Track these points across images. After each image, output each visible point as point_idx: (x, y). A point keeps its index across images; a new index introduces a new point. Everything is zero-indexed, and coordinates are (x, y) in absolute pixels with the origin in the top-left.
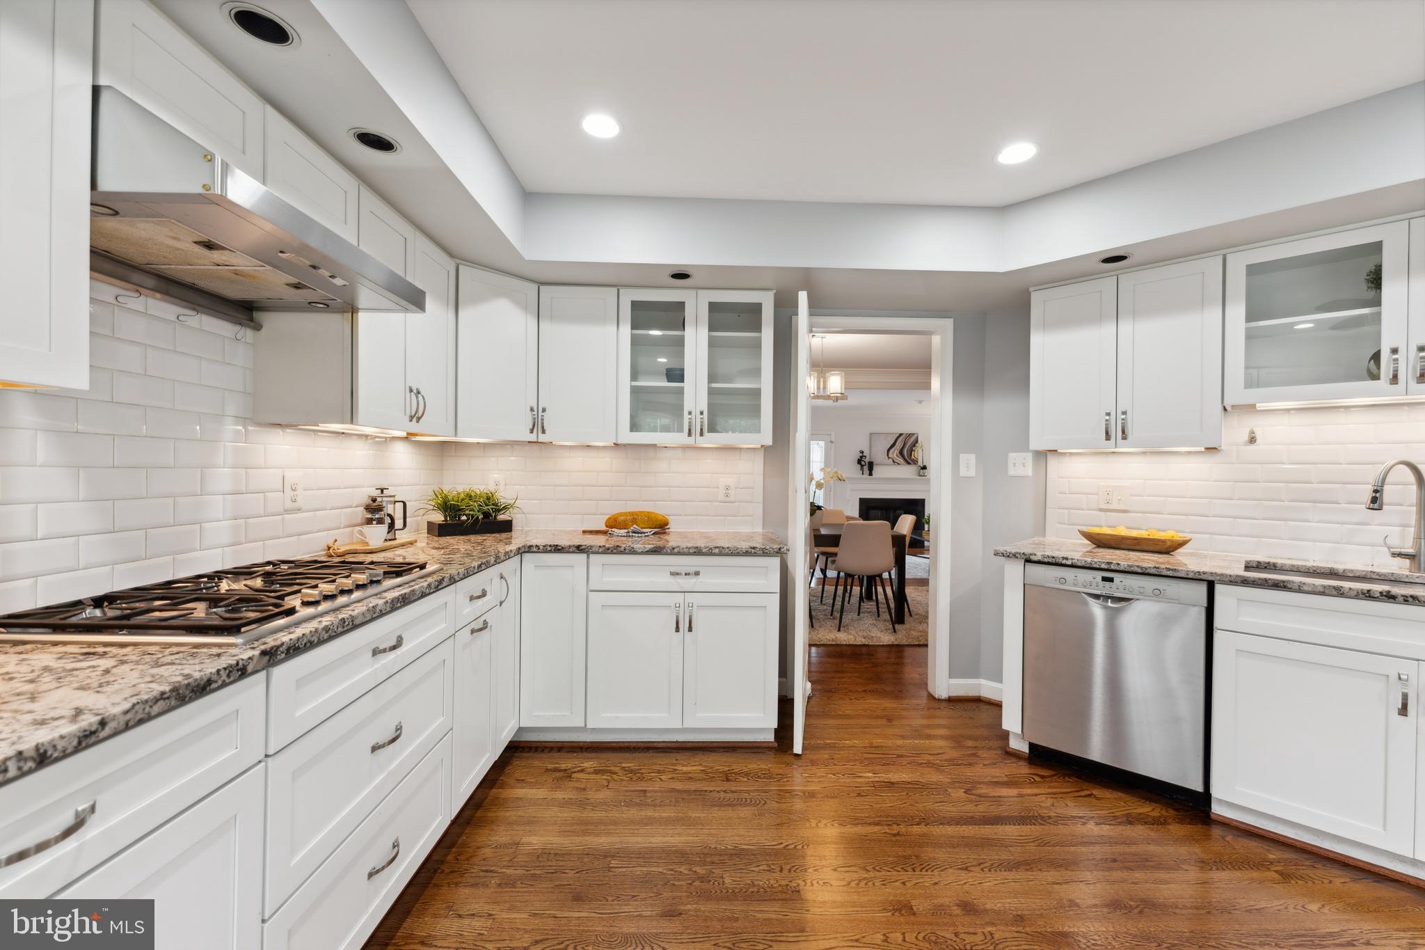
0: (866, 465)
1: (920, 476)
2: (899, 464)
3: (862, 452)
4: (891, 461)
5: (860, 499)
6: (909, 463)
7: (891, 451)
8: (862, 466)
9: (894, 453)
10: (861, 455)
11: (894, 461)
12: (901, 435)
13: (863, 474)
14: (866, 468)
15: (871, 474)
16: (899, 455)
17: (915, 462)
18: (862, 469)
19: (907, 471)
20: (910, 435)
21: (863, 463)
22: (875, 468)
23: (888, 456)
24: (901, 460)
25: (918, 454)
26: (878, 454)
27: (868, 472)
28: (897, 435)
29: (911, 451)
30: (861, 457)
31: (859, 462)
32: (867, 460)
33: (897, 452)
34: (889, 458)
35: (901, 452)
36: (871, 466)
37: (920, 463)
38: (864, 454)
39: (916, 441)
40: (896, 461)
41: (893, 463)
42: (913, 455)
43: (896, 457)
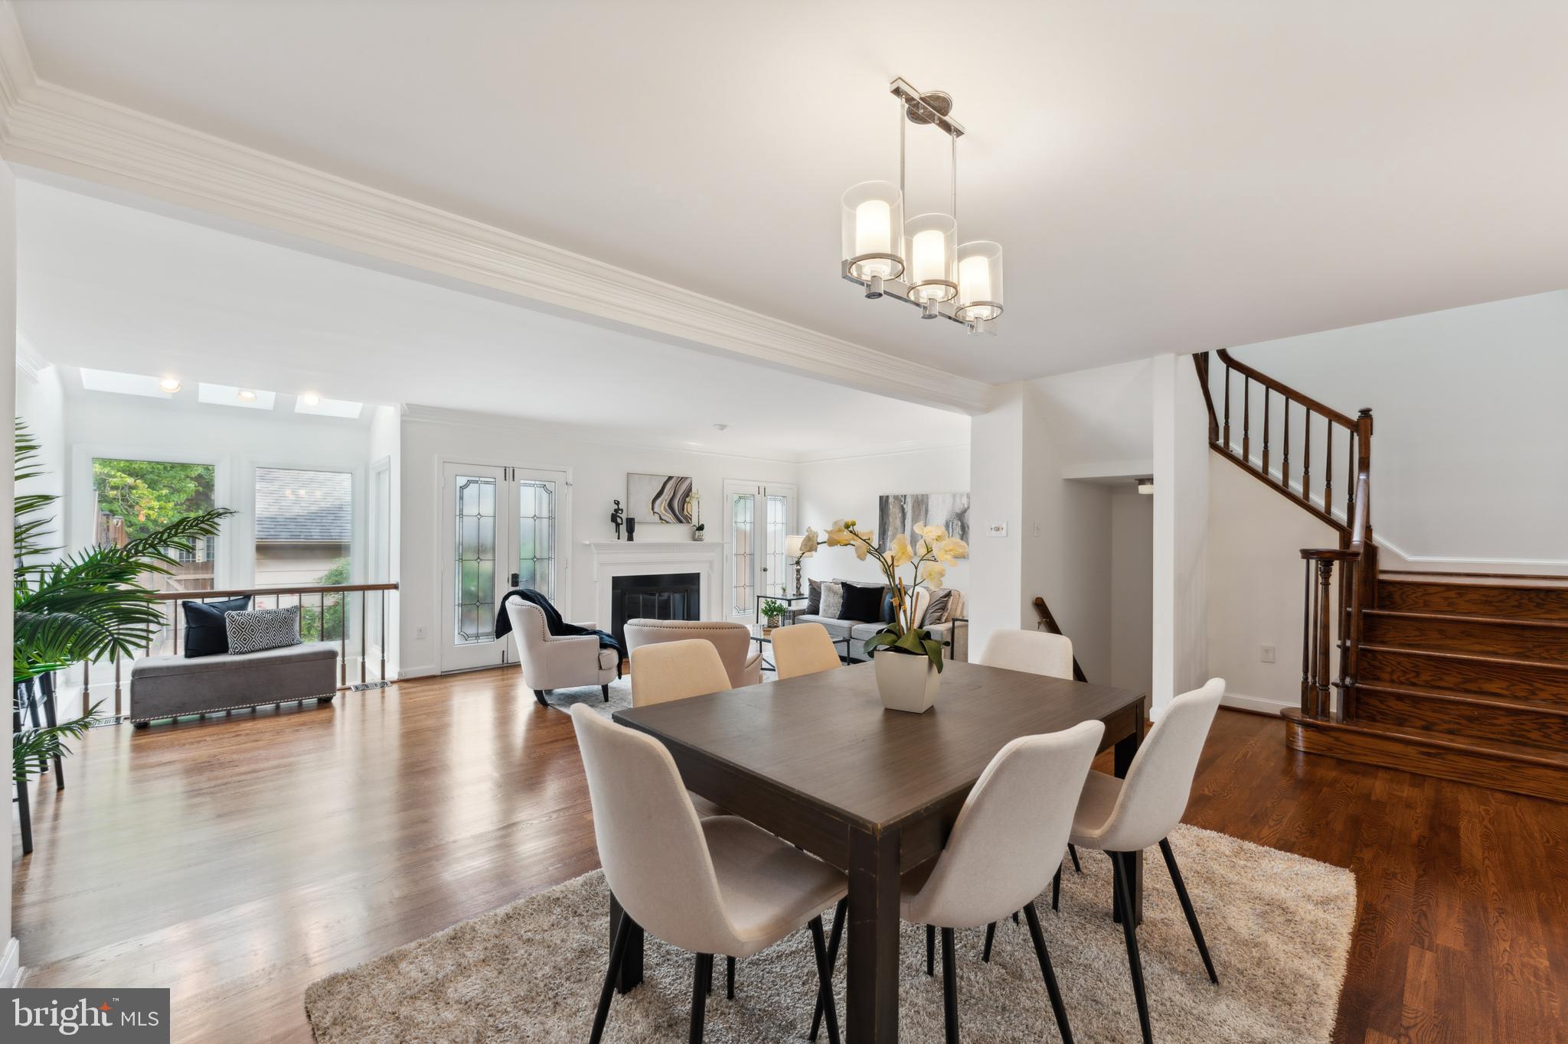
0: (624, 524)
1: (695, 540)
2: (667, 522)
4: (657, 517)
5: (613, 578)
6: (681, 522)
7: (658, 502)
8: (618, 525)
9: (661, 505)
10: (616, 507)
11: (661, 519)
12: (670, 478)
14: (623, 528)
15: (630, 538)
16: (667, 508)
17: (688, 519)
19: (678, 533)
20: (682, 479)
21: (619, 521)
22: (637, 527)
23: (653, 509)
24: (669, 517)
25: (692, 508)
26: (639, 508)
27: (627, 534)
28: (666, 479)
29: (683, 502)
30: (616, 511)
33: (665, 504)
34: (654, 513)
35: (670, 505)
36: (631, 524)
37: (695, 521)
39: (689, 490)
40: (663, 517)
41: (660, 521)
42: (685, 510)
43: (664, 512)
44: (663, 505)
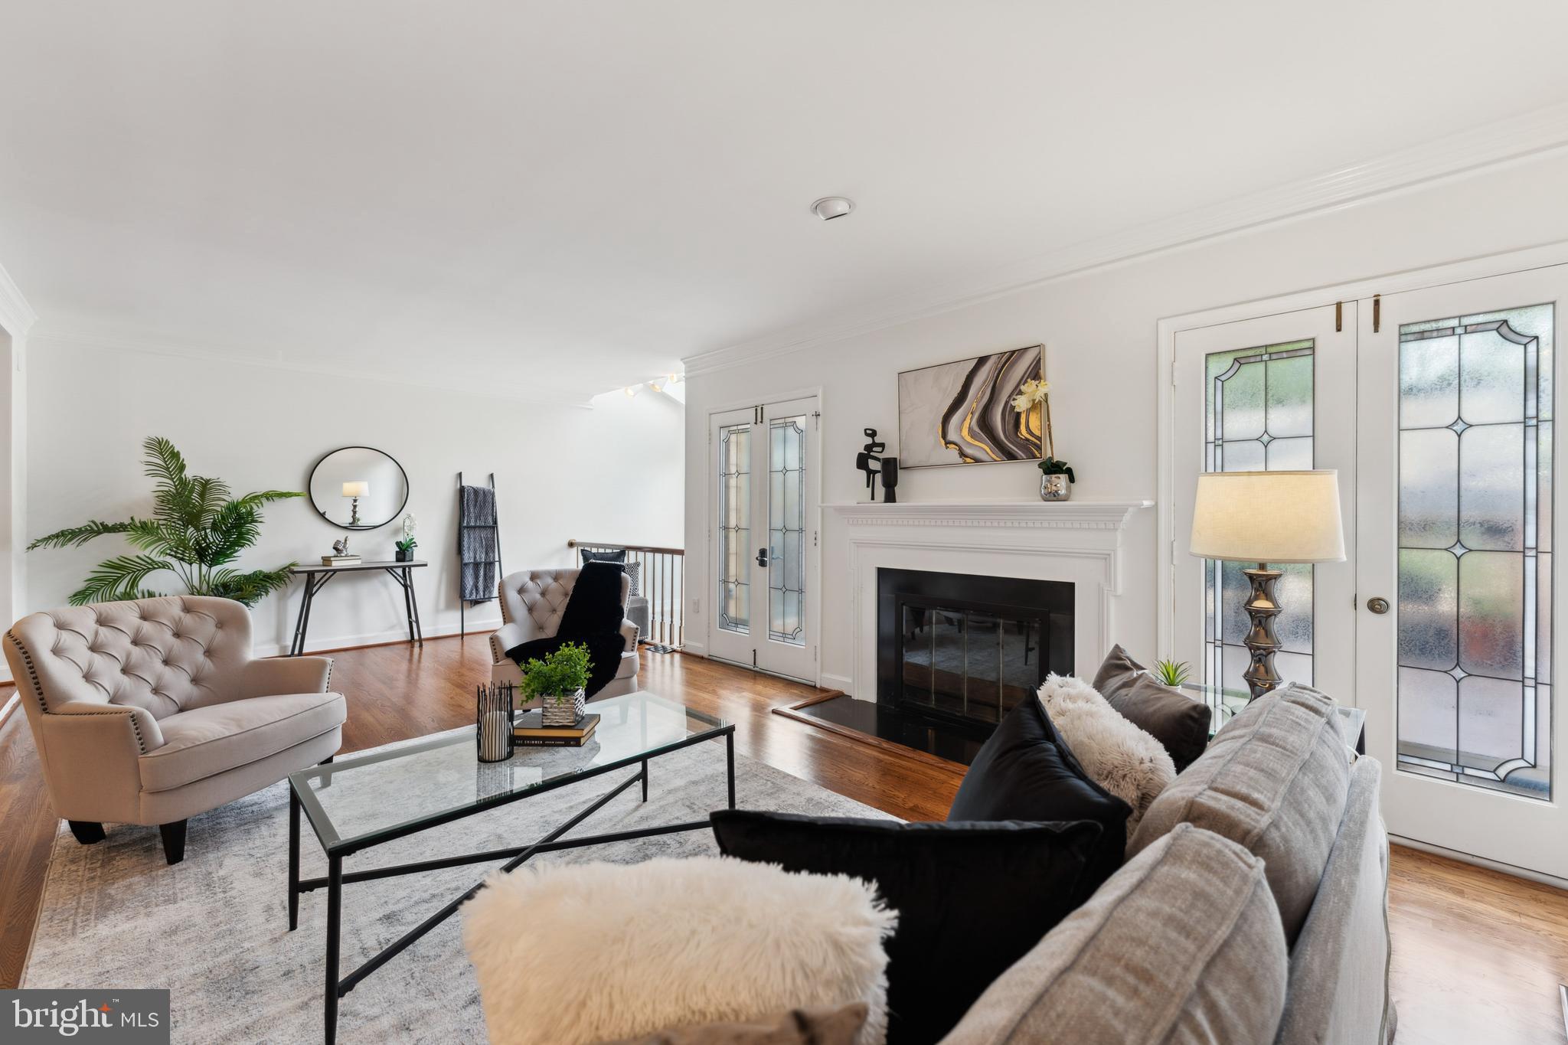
0: (880, 470)
2: (977, 461)
3: (873, 434)
4: (953, 454)
5: (879, 570)
6: (1011, 456)
7: (956, 419)
8: (871, 473)
9: (963, 425)
10: (869, 441)
11: (962, 454)
12: (982, 361)
13: (873, 498)
14: (880, 481)
15: (890, 497)
16: (977, 430)
17: (1031, 451)
18: (870, 483)
19: (1007, 483)
20: (1012, 356)
21: (873, 466)
22: (901, 479)
23: (944, 435)
24: (982, 448)
25: (1040, 421)
26: (916, 438)
27: (883, 489)
28: (972, 364)
30: (868, 448)
31: (862, 462)
32: (887, 454)
33: (972, 421)
34: (947, 443)
35: (985, 423)
36: (893, 471)
37: (1047, 454)
38: (878, 440)
39: (1033, 375)
40: (968, 451)
41: (960, 460)
42: (1023, 428)
43: (969, 439)
44: (968, 420)
